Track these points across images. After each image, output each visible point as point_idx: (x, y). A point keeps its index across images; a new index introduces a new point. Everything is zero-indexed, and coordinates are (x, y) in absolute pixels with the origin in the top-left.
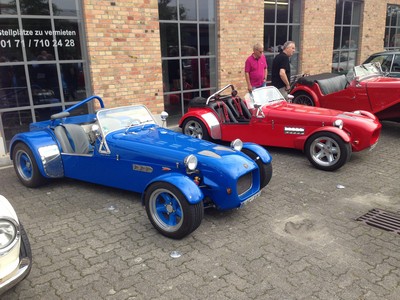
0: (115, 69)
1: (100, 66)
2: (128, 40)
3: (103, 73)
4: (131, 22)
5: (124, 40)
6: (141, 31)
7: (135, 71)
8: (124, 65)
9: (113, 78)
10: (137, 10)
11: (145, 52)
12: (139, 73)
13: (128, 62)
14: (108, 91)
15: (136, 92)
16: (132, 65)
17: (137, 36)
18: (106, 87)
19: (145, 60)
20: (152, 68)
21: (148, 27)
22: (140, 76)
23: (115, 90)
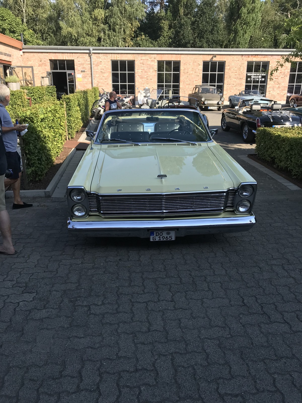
0: (274, 87)
1: (269, 86)
2: (279, 79)
3: (270, 88)
4: (281, 74)
5: (277, 79)
6: (283, 76)
7: (279, 87)
8: (276, 86)
9: (272, 89)
10: (283, 70)
11: (283, 82)
12: (280, 88)
13: (277, 85)
14: (270, 92)
15: (278, 94)
16: (278, 86)
17: (282, 77)
18: (270, 91)
19: (283, 84)
20: (284, 87)
21: (286, 75)
22: (280, 89)
23: (272, 92)
